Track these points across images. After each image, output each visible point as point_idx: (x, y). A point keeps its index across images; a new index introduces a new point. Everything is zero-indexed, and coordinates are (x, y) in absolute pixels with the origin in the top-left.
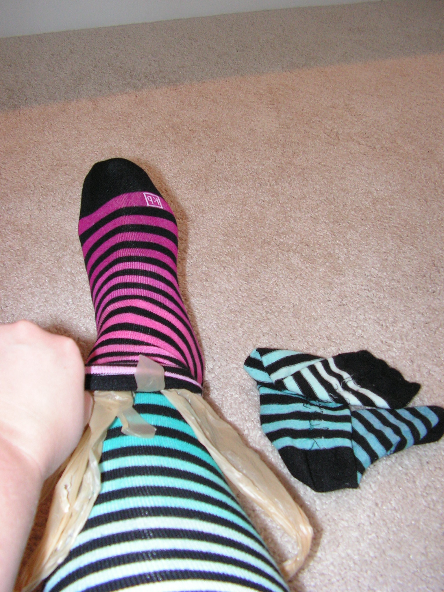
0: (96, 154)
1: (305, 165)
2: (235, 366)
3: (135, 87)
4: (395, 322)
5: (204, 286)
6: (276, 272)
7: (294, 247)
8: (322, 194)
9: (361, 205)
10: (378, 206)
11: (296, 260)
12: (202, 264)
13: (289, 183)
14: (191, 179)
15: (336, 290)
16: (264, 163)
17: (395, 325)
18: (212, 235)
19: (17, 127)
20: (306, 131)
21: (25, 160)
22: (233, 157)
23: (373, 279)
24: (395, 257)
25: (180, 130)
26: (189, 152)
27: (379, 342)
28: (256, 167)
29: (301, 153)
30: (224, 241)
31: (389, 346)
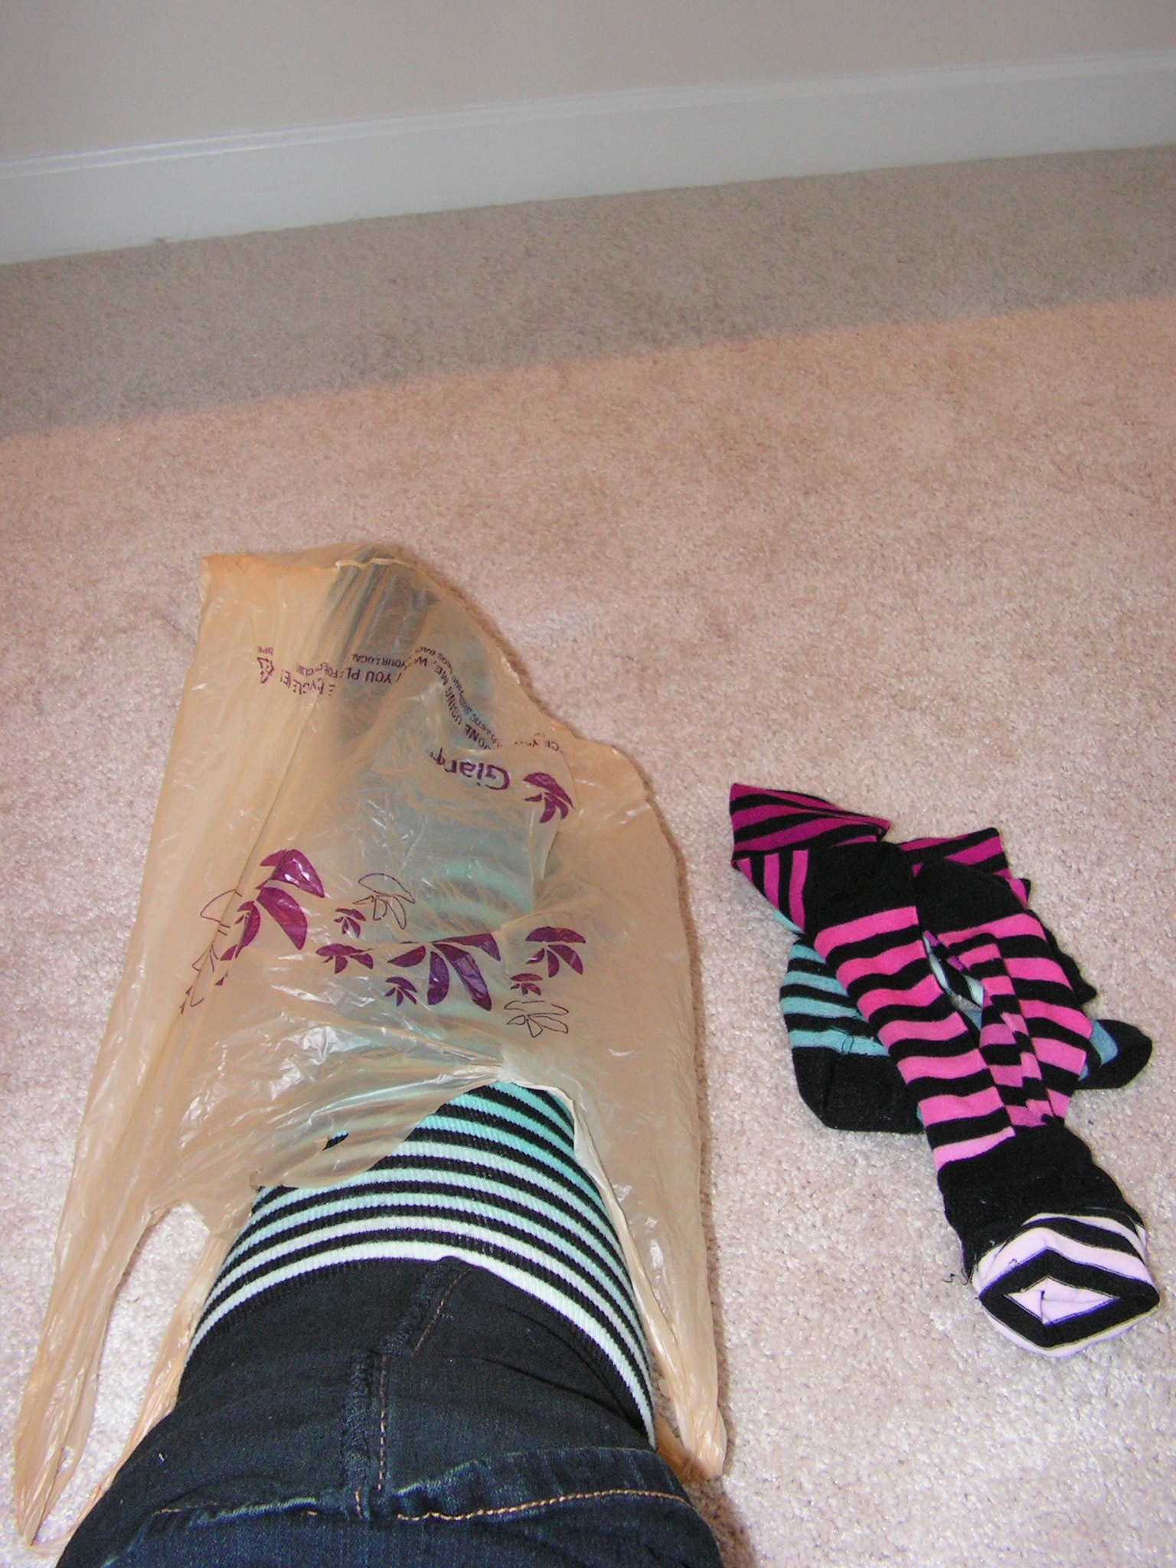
0: (553, 488)
1: (991, 533)
2: (757, 914)
3: (655, 341)
4: (1100, 863)
5: (727, 765)
6: (877, 750)
7: (925, 703)
8: (1011, 597)
9: (1091, 624)
10: (1128, 630)
11: (922, 729)
12: (731, 724)
13: (946, 571)
14: (742, 550)
15: (991, 791)
16: (902, 524)
17: (1096, 869)
18: (761, 667)
19: (397, 421)
20: (1010, 458)
21: (406, 491)
22: (838, 507)
23: (1077, 777)
24: (1136, 735)
25: (736, 443)
26: (747, 493)
27: (1054, 898)
28: (881, 533)
29: (988, 507)
30: (784, 681)
31: (1073, 906)
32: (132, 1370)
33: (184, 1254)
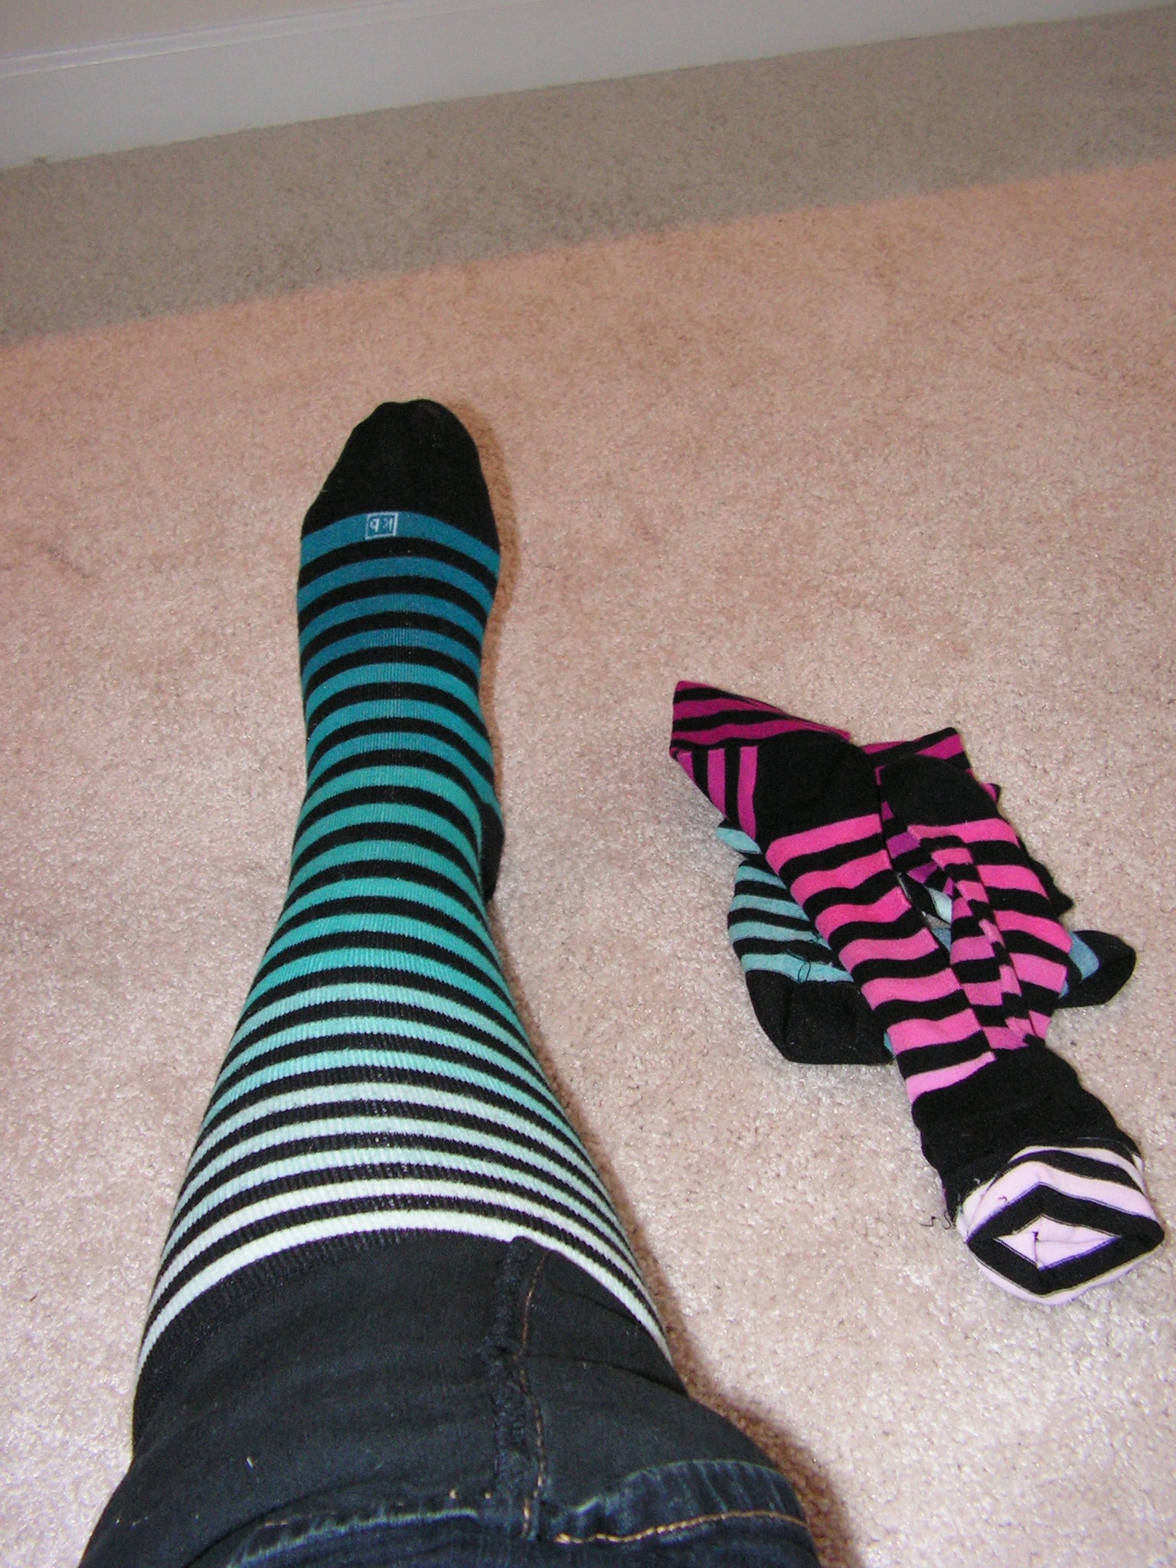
1: (931, 417)
4: (1067, 761)
6: (820, 652)
8: (956, 484)
9: (1042, 508)
10: (1082, 513)
11: (868, 626)
12: (662, 632)
13: (886, 460)
14: (666, 448)
15: (945, 690)
16: (835, 413)
17: (1063, 767)
18: (692, 570)
20: (947, 340)
21: (307, 404)
22: (767, 399)
24: (1097, 623)
25: (656, 337)
26: (669, 389)
28: (814, 423)
29: (927, 390)
30: (717, 583)
31: (1040, 809)
32: (32, 1377)
33: (85, 1243)
